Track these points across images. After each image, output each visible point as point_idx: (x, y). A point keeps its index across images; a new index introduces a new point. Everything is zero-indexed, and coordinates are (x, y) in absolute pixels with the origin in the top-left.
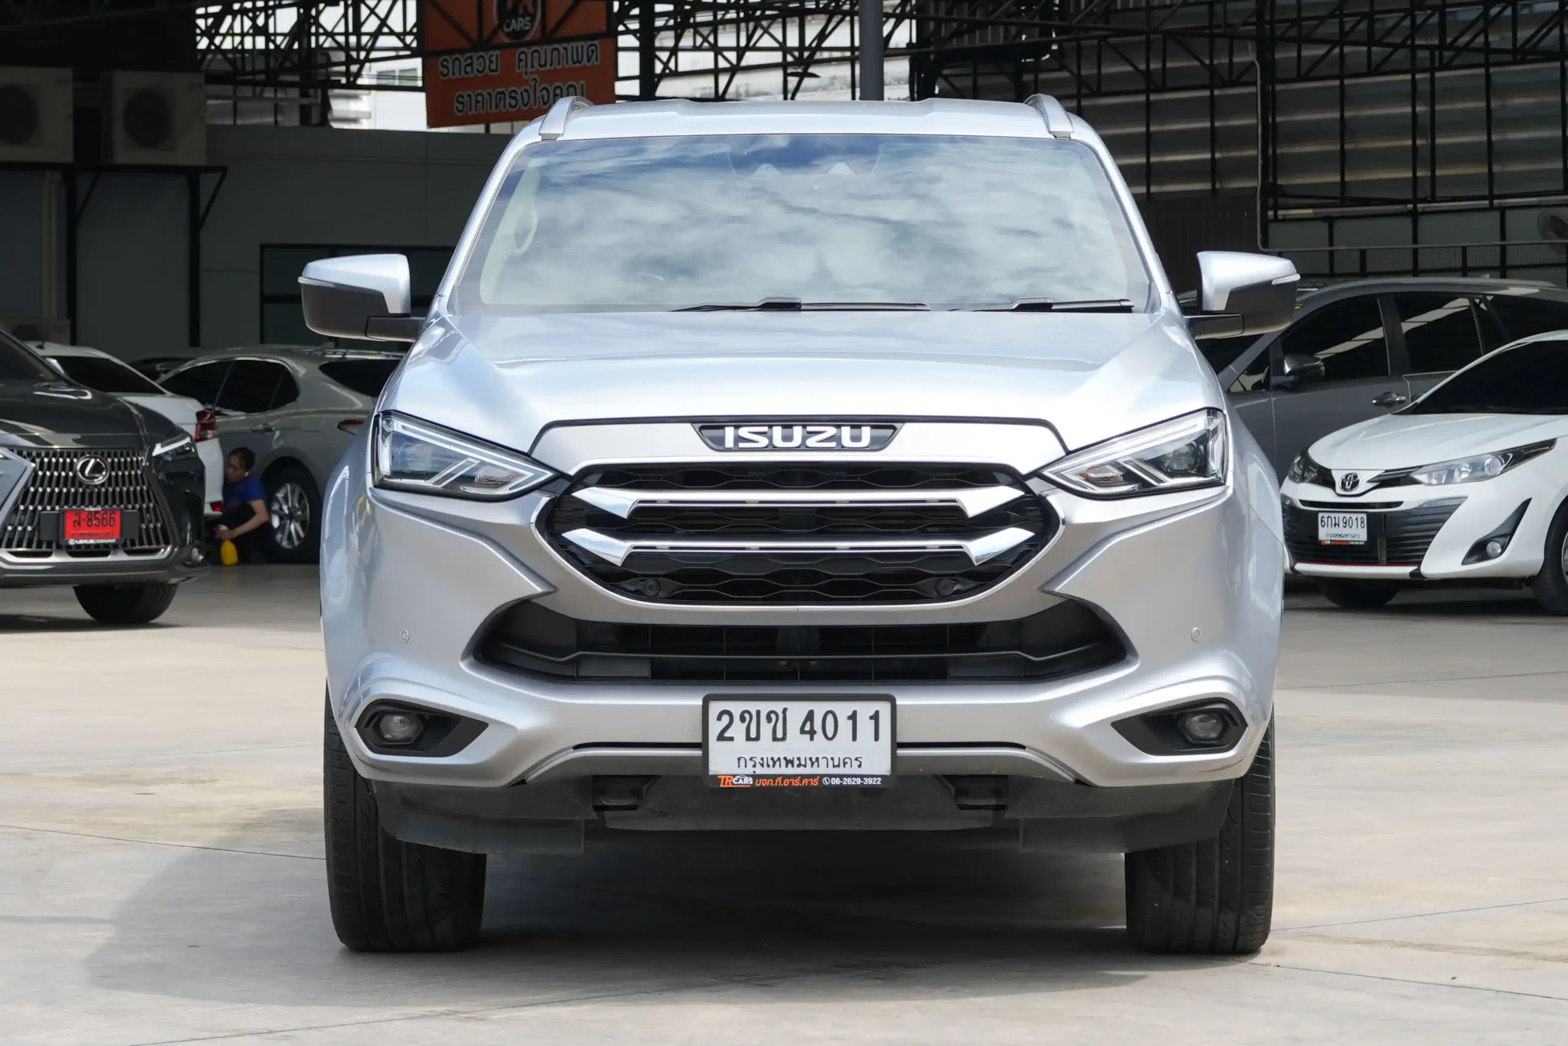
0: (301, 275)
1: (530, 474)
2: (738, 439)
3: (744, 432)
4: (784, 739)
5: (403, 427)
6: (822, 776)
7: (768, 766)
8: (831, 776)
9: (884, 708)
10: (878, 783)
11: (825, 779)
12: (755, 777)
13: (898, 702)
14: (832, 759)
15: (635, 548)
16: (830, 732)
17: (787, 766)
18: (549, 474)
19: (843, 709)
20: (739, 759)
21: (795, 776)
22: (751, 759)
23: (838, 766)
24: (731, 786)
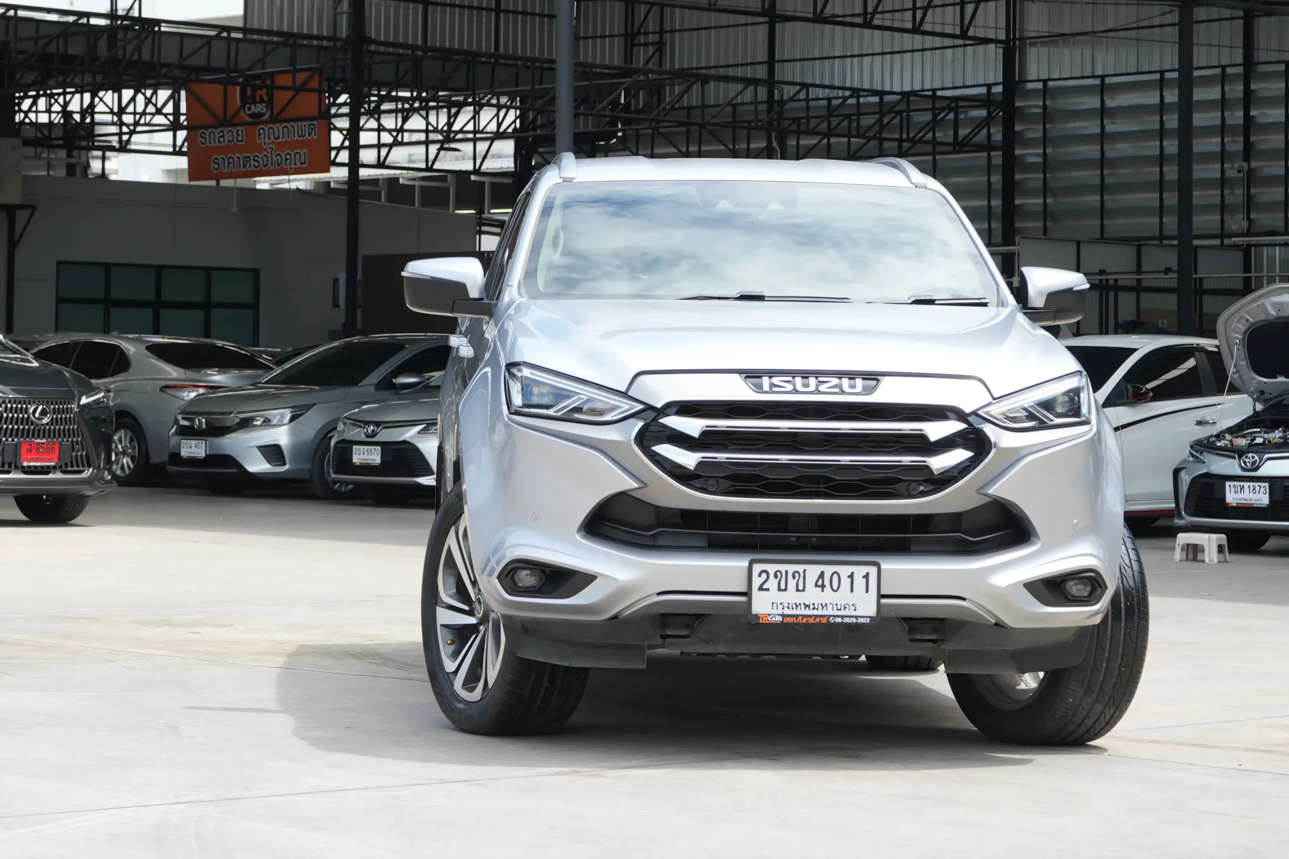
0: (403, 270)
1: (627, 407)
2: (773, 385)
3: (776, 380)
4: (803, 590)
5: (531, 373)
6: (829, 616)
7: (793, 608)
8: (835, 616)
9: (873, 570)
10: (868, 622)
11: (831, 618)
12: (783, 616)
13: (883, 567)
14: (836, 605)
15: (703, 458)
16: (835, 587)
17: (805, 609)
18: (641, 407)
19: (845, 570)
20: (773, 604)
21: (811, 616)
22: (781, 604)
23: (840, 609)
24: (767, 622)
